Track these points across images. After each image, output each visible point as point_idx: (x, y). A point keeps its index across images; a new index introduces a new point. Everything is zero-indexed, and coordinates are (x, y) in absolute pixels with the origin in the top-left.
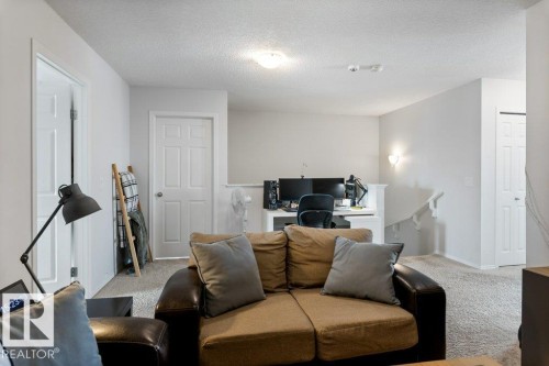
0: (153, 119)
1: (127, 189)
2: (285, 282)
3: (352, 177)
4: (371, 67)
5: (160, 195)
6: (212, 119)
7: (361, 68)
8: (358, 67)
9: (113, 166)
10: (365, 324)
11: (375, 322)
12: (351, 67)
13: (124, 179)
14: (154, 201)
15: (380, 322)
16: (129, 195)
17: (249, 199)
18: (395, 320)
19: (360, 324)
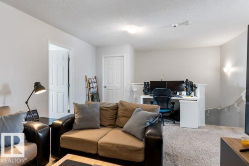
0: (103, 59)
1: (91, 85)
2: (113, 123)
3: (187, 80)
4: (184, 23)
5: (105, 87)
6: (123, 56)
7: (179, 24)
8: (177, 25)
9: (86, 76)
10: (117, 145)
11: (122, 145)
12: (173, 25)
13: (90, 81)
14: (103, 89)
15: (124, 145)
16: (91, 86)
17: (136, 89)
18: (131, 147)
19: (115, 144)
